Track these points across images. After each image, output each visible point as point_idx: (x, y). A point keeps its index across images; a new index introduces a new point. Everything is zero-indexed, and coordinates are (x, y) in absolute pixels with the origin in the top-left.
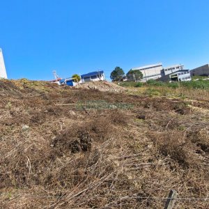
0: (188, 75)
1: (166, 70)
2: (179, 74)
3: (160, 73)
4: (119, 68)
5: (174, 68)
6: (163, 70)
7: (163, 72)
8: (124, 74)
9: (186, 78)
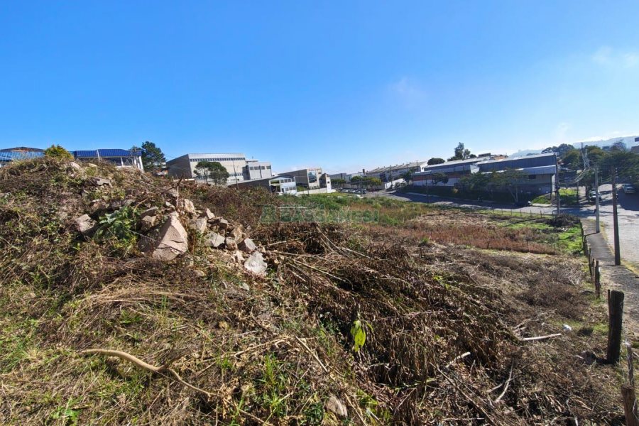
0: (293, 184)
1: (252, 169)
2: (282, 182)
3: (240, 171)
4: (153, 145)
5: (263, 168)
6: (247, 167)
7: (246, 171)
8: (164, 160)
9: (291, 189)
